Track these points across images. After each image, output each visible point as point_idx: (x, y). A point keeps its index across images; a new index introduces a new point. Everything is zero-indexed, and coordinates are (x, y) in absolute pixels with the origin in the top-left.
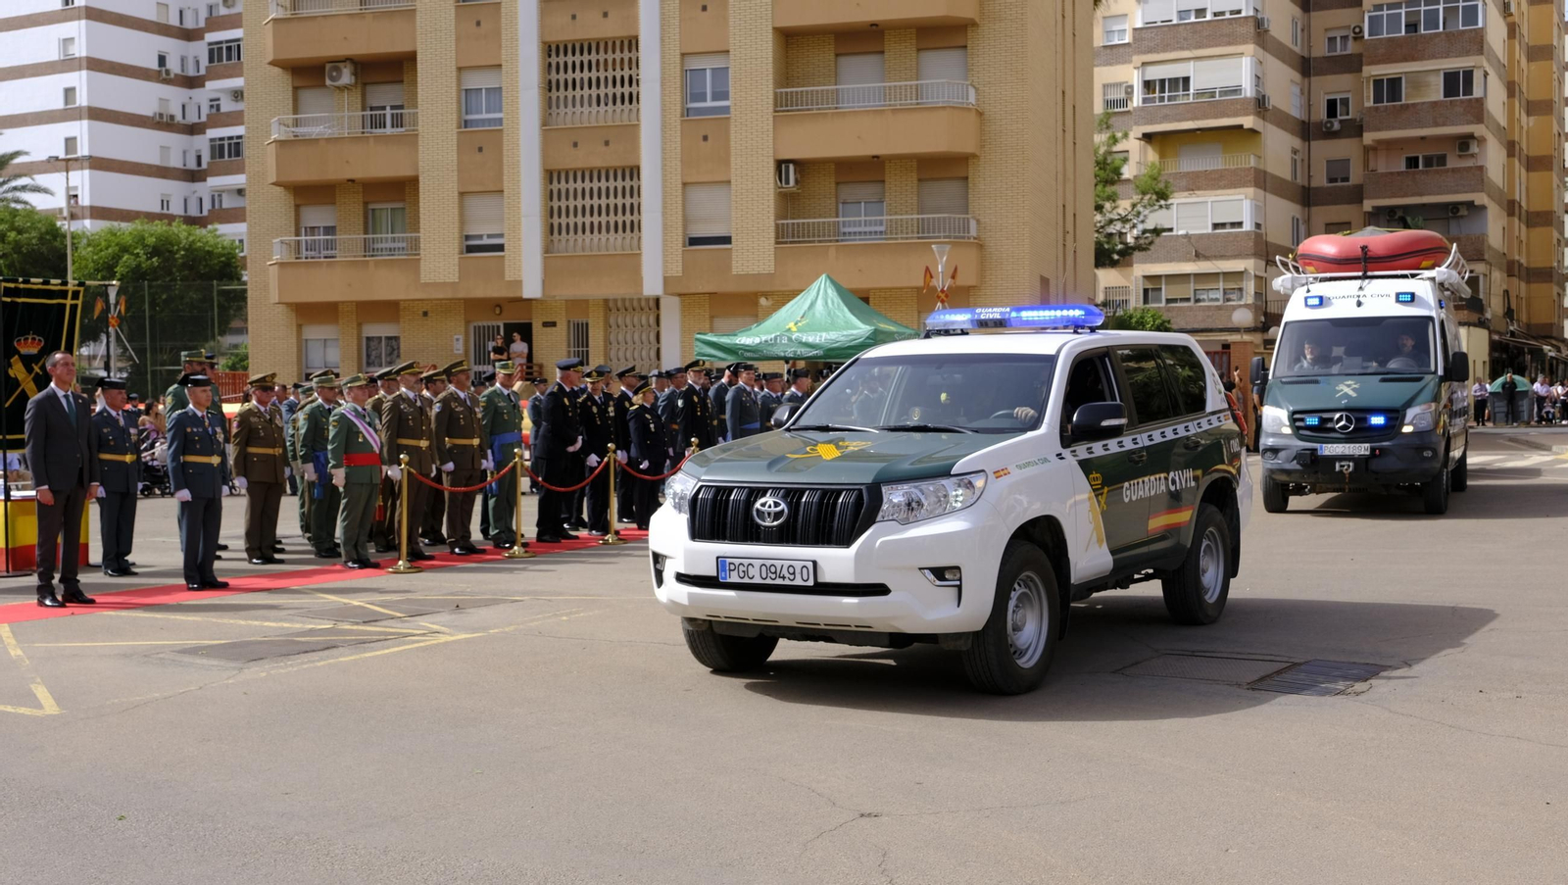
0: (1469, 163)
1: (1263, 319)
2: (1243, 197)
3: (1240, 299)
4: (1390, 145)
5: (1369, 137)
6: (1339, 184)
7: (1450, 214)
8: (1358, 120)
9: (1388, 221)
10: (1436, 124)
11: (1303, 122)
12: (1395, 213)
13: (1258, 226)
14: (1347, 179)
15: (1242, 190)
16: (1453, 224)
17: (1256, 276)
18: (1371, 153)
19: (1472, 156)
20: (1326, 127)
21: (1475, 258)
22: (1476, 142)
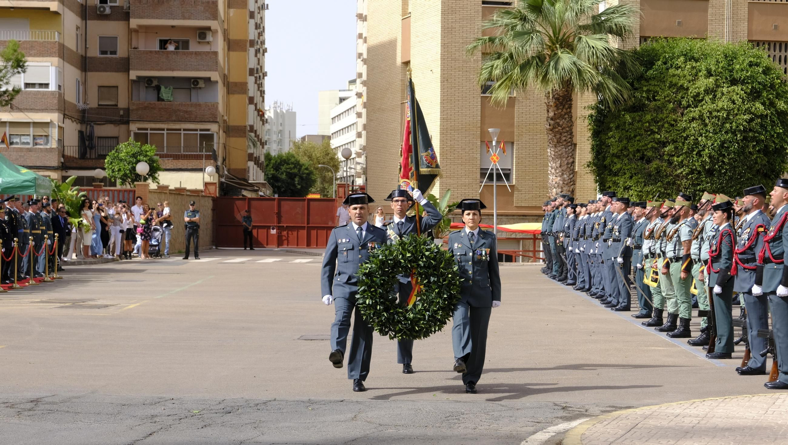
0: (206, 49)
1: (62, 160)
2: (49, 64)
3: (47, 143)
4: (147, 29)
5: (134, 23)
6: (109, 56)
7: (192, 86)
8: (125, 8)
9: (146, 87)
10: (184, 18)
11: (82, 5)
12: (152, 82)
13: (60, 86)
14: (114, 53)
15: (48, 59)
16: (193, 93)
17: (59, 126)
18: (133, 34)
19: (208, 43)
20: (100, 11)
21: (211, 120)
22: (211, 33)
